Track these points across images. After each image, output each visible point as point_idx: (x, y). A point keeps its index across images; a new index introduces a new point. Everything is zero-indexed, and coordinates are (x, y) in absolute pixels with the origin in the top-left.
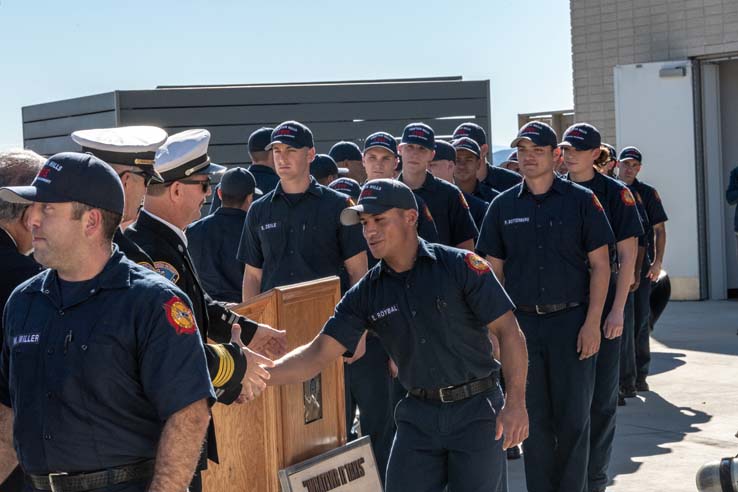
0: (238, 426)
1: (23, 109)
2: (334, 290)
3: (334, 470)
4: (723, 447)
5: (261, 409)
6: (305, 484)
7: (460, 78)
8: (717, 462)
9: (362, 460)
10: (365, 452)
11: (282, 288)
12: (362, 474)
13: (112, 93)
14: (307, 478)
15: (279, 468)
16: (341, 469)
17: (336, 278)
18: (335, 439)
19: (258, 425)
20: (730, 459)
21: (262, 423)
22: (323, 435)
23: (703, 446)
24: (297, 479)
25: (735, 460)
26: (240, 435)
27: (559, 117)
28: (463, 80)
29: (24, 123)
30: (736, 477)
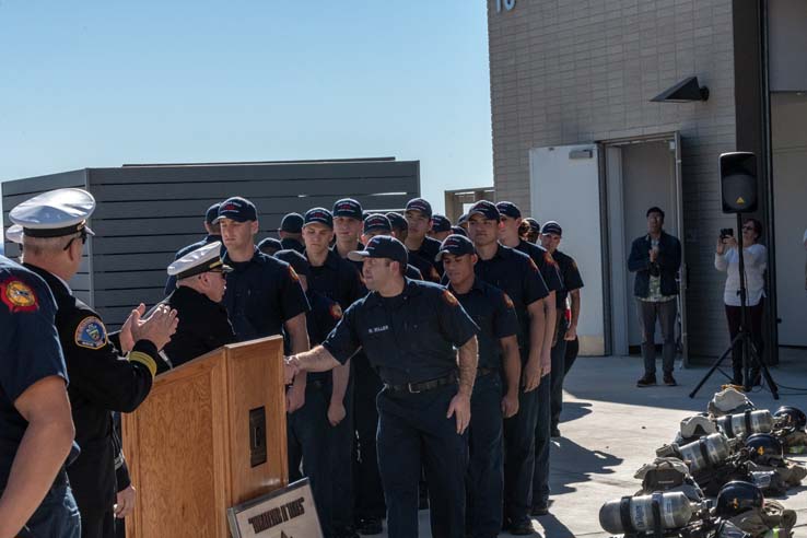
0: (190, 469)
1: (3, 184)
2: (278, 349)
3: (277, 510)
4: (624, 487)
5: (212, 454)
6: (251, 521)
7: (394, 158)
8: (618, 500)
9: (302, 500)
10: (305, 493)
11: (231, 346)
12: (302, 511)
13: (82, 170)
14: (252, 516)
15: (227, 507)
16: (283, 507)
17: (279, 337)
18: (278, 481)
19: (209, 469)
20: (630, 498)
21: (212, 467)
22: (267, 477)
23: (605, 485)
24: (243, 517)
25: (634, 499)
26: (192, 478)
27: (480, 193)
28: (397, 160)
29: (4, 196)
30: (634, 514)
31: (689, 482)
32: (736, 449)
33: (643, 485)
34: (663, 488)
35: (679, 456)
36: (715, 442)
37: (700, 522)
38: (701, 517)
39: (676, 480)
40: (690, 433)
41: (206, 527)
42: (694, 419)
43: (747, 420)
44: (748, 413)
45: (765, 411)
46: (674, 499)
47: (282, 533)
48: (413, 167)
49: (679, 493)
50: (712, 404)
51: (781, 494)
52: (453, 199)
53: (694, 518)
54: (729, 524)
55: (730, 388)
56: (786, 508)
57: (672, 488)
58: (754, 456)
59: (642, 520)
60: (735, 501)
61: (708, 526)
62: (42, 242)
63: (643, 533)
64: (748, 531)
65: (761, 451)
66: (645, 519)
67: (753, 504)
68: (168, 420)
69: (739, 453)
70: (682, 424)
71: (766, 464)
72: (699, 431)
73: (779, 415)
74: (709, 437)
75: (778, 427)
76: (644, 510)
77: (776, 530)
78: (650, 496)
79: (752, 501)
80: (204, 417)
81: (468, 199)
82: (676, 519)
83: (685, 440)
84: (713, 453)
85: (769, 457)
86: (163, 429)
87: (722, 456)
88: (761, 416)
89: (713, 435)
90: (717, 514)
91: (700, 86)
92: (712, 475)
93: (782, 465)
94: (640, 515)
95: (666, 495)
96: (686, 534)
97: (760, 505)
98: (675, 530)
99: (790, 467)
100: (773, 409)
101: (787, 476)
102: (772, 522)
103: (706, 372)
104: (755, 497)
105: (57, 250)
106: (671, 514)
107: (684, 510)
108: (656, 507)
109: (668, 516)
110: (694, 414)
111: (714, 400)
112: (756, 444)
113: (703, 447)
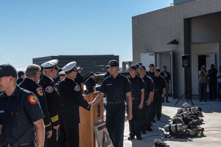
0: (86, 117)
1: (33, 59)
3: (102, 126)
5: (90, 114)
6: (98, 128)
8: (168, 125)
13: (50, 56)
14: (98, 127)
15: (93, 125)
18: (102, 120)
21: (90, 117)
22: (100, 119)
24: (96, 127)
25: (172, 125)
26: (86, 119)
27: (130, 63)
28: (115, 55)
29: (33, 61)
30: (172, 128)
31: (182, 121)
32: (189, 116)
33: (173, 122)
34: (176, 123)
35: (179, 116)
36: (185, 114)
37: (185, 130)
38: (185, 129)
39: (180, 121)
40: (180, 112)
41: (89, 129)
43: (190, 110)
44: (190, 108)
46: (180, 125)
47: (103, 131)
49: (181, 124)
51: (199, 125)
52: (124, 64)
54: (191, 131)
55: (186, 103)
56: (202, 127)
57: (178, 123)
58: (193, 117)
59: (173, 129)
60: (192, 126)
61: (187, 131)
62: (46, 70)
63: (173, 132)
64: (194, 132)
65: (194, 116)
66: (174, 129)
70: (178, 110)
71: (195, 119)
72: (182, 112)
73: (196, 109)
75: (196, 111)
76: (173, 127)
77: (200, 132)
78: (175, 125)
79: (195, 126)
81: (127, 64)
82: (180, 129)
83: (179, 113)
84: (185, 116)
85: (196, 117)
87: (187, 117)
88: (193, 109)
89: (185, 112)
90: (188, 128)
91: (177, 41)
92: (186, 121)
93: (199, 119)
95: (178, 124)
96: (182, 132)
98: (180, 132)
99: (200, 119)
100: (195, 108)
101: (200, 121)
102: (200, 130)
103: (179, 99)
104: (196, 125)
105: (49, 72)
106: (179, 128)
107: (182, 127)
108: (176, 127)
109: (179, 129)
110: (180, 108)
111: (183, 105)
112: (193, 114)
113: (183, 115)
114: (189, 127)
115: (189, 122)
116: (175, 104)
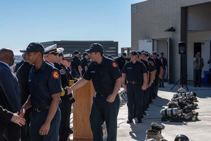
0: (86, 100)
13: (53, 41)
20: (167, 109)
26: (86, 102)
27: (128, 49)
28: (114, 41)
30: (167, 112)
31: (177, 106)
32: (184, 100)
33: (169, 106)
34: (172, 107)
35: (175, 101)
36: (181, 98)
37: (180, 114)
38: (180, 113)
39: (175, 106)
40: (175, 97)
42: (176, 94)
43: (185, 95)
44: (185, 93)
45: (189, 93)
46: (175, 110)
48: (117, 43)
49: (177, 108)
50: (178, 91)
51: (194, 109)
52: (123, 50)
53: (179, 113)
54: (186, 115)
55: (181, 88)
56: (196, 112)
57: (174, 107)
58: (188, 102)
59: (169, 113)
60: (187, 110)
61: (182, 115)
63: (169, 116)
64: (189, 116)
65: (189, 101)
66: (170, 113)
67: (190, 111)
68: (82, 91)
69: (185, 101)
70: (174, 95)
71: (190, 103)
72: (177, 96)
74: (179, 98)
75: (191, 96)
76: (169, 111)
77: (195, 116)
80: (89, 90)
81: (126, 50)
82: (176, 113)
84: (180, 101)
86: (81, 93)
87: (182, 101)
88: (188, 94)
89: (181, 97)
90: (183, 113)
91: (174, 29)
92: (181, 105)
93: (193, 104)
94: (169, 112)
95: (174, 109)
96: (178, 116)
97: (192, 111)
98: (175, 116)
99: (195, 104)
100: (190, 93)
101: (194, 106)
102: (194, 115)
103: (175, 85)
104: (191, 110)
107: (177, 111)
108: (172, 111)
109: (174, 113)
110: (176, 93)
111: (178, 90)
112: (188, 99)
113: (178, 100)
114: (184, 111)
115: (184, 107)
116: (171, 89)
